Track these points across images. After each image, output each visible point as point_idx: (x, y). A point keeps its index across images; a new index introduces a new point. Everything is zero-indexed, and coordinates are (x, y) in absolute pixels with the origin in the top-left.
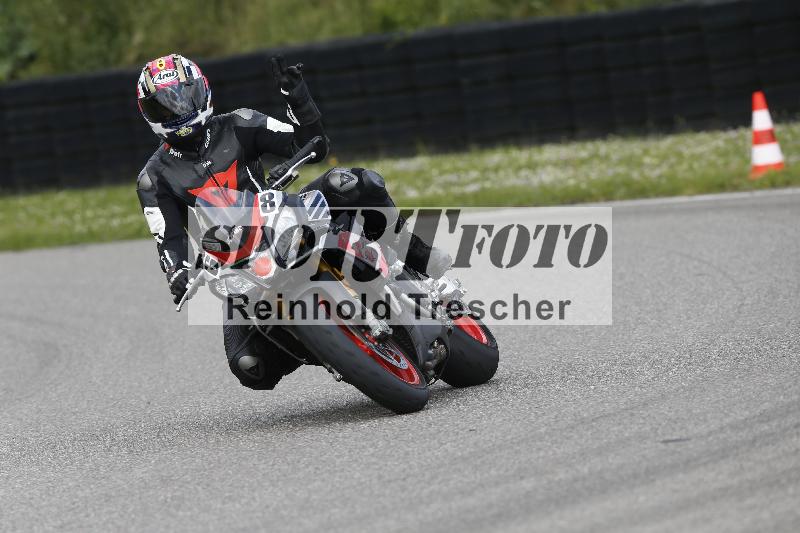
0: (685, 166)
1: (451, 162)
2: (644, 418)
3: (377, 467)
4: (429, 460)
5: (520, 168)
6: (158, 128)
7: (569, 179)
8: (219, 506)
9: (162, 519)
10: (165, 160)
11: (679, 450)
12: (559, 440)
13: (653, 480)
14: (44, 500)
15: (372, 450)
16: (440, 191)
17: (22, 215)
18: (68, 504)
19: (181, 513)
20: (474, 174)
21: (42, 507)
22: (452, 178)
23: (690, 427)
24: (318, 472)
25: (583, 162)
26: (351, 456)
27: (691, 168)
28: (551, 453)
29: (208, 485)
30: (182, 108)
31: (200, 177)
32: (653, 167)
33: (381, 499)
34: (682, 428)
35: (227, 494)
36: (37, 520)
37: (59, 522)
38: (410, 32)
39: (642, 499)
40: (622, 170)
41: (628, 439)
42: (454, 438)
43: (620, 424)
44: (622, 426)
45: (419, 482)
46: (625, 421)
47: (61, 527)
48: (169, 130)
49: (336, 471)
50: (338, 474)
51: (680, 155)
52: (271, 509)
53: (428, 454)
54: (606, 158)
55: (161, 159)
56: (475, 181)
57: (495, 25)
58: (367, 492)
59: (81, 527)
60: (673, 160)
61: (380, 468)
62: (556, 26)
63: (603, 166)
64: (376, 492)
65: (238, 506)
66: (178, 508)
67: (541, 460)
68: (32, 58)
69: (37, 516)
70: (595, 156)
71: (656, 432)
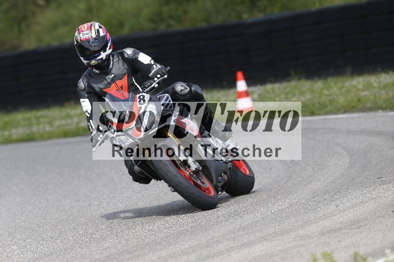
31: (109, 83)
48: (87, 62)
55: (90, 74)
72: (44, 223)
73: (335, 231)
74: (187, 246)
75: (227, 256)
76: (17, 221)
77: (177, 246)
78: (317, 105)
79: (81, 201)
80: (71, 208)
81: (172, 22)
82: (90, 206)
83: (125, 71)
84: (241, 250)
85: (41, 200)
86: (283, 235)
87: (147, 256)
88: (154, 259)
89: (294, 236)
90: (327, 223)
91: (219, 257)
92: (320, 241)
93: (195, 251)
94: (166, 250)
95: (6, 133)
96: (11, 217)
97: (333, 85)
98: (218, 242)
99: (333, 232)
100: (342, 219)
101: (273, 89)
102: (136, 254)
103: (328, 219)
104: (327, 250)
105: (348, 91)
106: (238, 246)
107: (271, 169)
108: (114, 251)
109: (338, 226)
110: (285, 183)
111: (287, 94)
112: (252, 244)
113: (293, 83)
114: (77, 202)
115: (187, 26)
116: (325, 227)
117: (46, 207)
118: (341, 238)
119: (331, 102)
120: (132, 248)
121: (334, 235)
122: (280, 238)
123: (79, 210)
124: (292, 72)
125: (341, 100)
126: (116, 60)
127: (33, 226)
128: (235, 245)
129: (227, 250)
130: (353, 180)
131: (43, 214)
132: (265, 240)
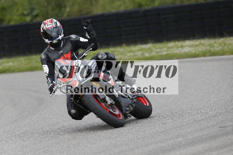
0: (226, 47)
1: (158, 45)
2: (214, 120)
3: (136, 134)
4: (151, 132)
5: (178, 47)
6: (47, 41)
7: (192, 50)
8: (90, 145)
9: (73, 149)
10: (49, 51)
11: (224, 129)
12: (189, 127)
13: (217, 138)
14: (39, 144)
15: (134, 129)
16: (155, 54)
17: (34, 61)
18: (46, 145)
19: (79, 148)
20: (165, 49)
21: (38, 146)
22: (158, 50)
23: (228, 123)
24: (119, 136)
25: (197, 45)
26: (128, 131)
27: (228, 47)
28: (187, 130)
29: (87, 140)
30: (54, 35)
31: (59, 55)
32: (217, 47)
33: (137, 144)
34: (225, 123)
35: (92, 142)
36: (37, 150)
37: (44, 150)
38: (147, 8)
39: (213, 144)
40: (208, 48)
41: (209, 126)
42: (159, 126)
43: (207, 122)
44: (207, 123)
45: (148, 139)
46: (209, 121)
47: (44, 152)
48: (50, 41)
49: (124, 135)
50: (125, 136)
51: (225, 44)
52: (105, 147)
53: (151, 131)
54: (204, 45)
55: (48, 50)
56: (165, 51)
57: (171, 6)
58: (133, 142)
59: (50, 152)
60: (223, 45)
61: (137, 135)
62: (189, 6)
63: (203, 47)
64: (136, 142)
65: (95, 145)
66: (78, 146)
67: (184, 133)
68: (37, 16)
69: (37, 148)
70: (200, 44)
71: (217, 124)
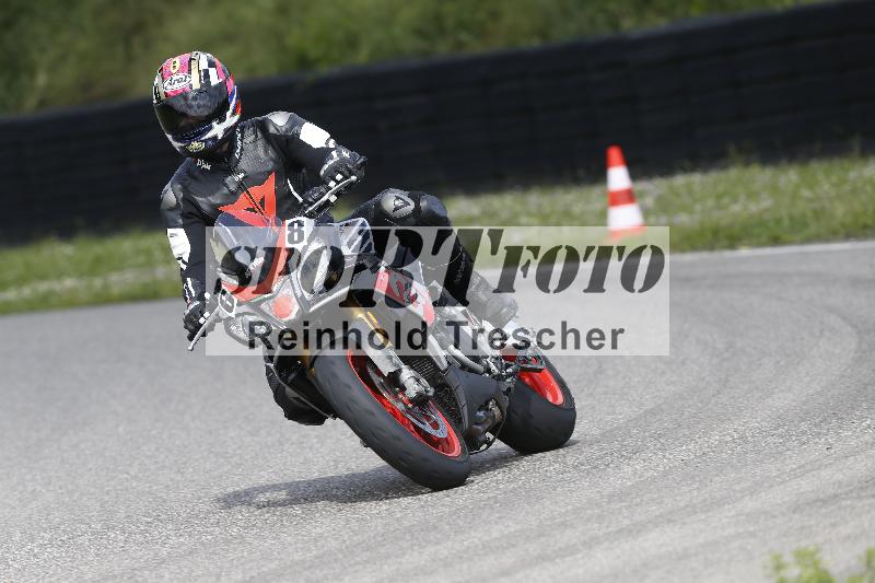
10: (191, 173)
31: (232, 192)
48: (179, 144)
55: (188, 171)
72: (178, 481)
73: (824, 502)
74: (495, 535)
75: (583, 558)
76: (120, 476)
77: (473, 534)
78: (786, 222)
79: (263, 433)
80: (239, 448)
81: (464, 37)
82: (281, 444)
83: (270, 165)
84: (616, 543)
85: (174, 431)
86: (708, 511)
87: (407, 557)
88: (423, 562)
89: (733, 513)
90: (806, 485)
91: (568, 559)
92: (790, 524)
93: (513, 546)
94: (450, 543)
95: (98, 282)
96: (108, 469)
97: (820, 176)
98: (564, 525)
99: (819, 504)
100: (841, 476)
101: (689, 187)
102: (383, 550)
103: (810, 475)
104: (807, 544)
105: (854, 192)
106: (609, 534)
107: (683, 363)
108: (334, 544)
109: (831, 491)
110: (714, 396)
111: (719, 197)
112: (639, 532)
113: (734, 173)
114: (253, 435)
115: (497, 44)
116: (802, 493)
117: (185, 447)
118: (838, 519)
119: (818, 214)
120: (374, 538)
121: (823, 511)
122: (703, 517)
123: (257, 455)
124: (732, 149)
125: (840, 210)
126: (249, 138)
127: (155, 488)
128: (601, 533)
129: (584, 543)
130: (865, 388)
131: (176, 461)
132: (669, 521)
